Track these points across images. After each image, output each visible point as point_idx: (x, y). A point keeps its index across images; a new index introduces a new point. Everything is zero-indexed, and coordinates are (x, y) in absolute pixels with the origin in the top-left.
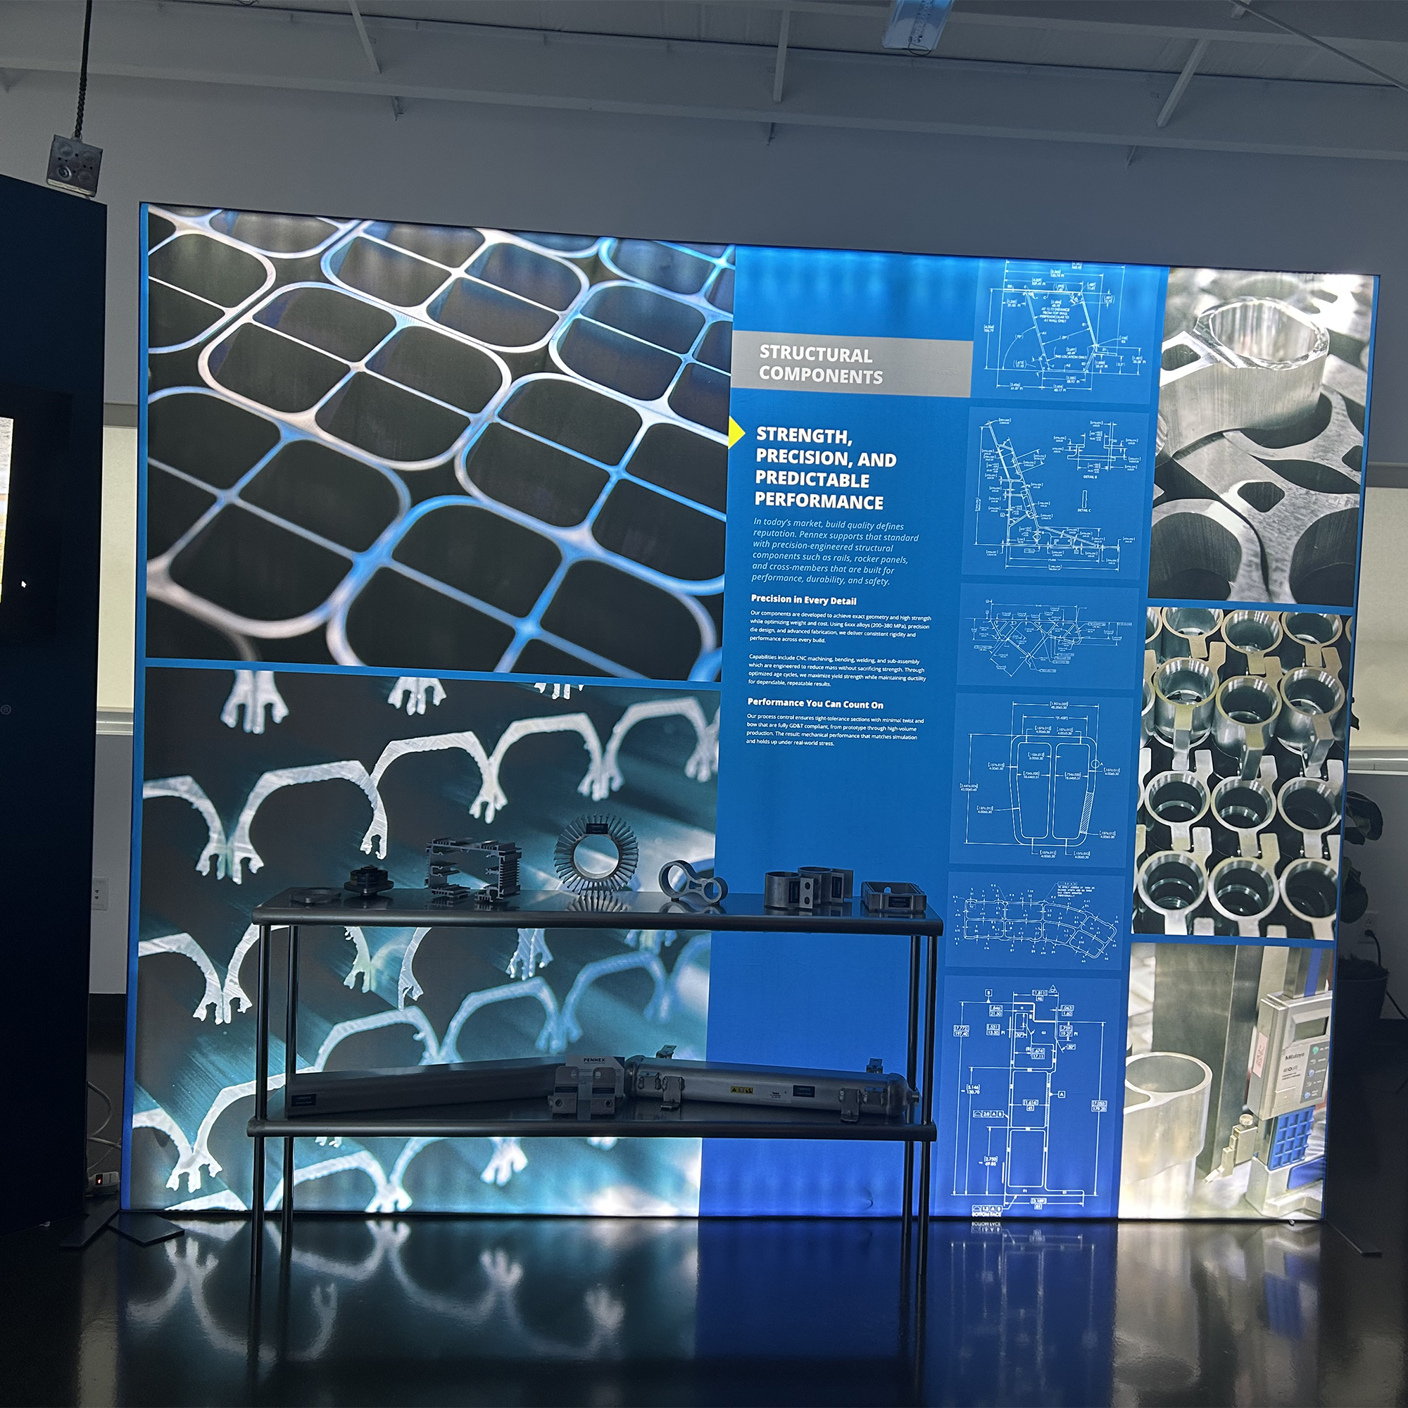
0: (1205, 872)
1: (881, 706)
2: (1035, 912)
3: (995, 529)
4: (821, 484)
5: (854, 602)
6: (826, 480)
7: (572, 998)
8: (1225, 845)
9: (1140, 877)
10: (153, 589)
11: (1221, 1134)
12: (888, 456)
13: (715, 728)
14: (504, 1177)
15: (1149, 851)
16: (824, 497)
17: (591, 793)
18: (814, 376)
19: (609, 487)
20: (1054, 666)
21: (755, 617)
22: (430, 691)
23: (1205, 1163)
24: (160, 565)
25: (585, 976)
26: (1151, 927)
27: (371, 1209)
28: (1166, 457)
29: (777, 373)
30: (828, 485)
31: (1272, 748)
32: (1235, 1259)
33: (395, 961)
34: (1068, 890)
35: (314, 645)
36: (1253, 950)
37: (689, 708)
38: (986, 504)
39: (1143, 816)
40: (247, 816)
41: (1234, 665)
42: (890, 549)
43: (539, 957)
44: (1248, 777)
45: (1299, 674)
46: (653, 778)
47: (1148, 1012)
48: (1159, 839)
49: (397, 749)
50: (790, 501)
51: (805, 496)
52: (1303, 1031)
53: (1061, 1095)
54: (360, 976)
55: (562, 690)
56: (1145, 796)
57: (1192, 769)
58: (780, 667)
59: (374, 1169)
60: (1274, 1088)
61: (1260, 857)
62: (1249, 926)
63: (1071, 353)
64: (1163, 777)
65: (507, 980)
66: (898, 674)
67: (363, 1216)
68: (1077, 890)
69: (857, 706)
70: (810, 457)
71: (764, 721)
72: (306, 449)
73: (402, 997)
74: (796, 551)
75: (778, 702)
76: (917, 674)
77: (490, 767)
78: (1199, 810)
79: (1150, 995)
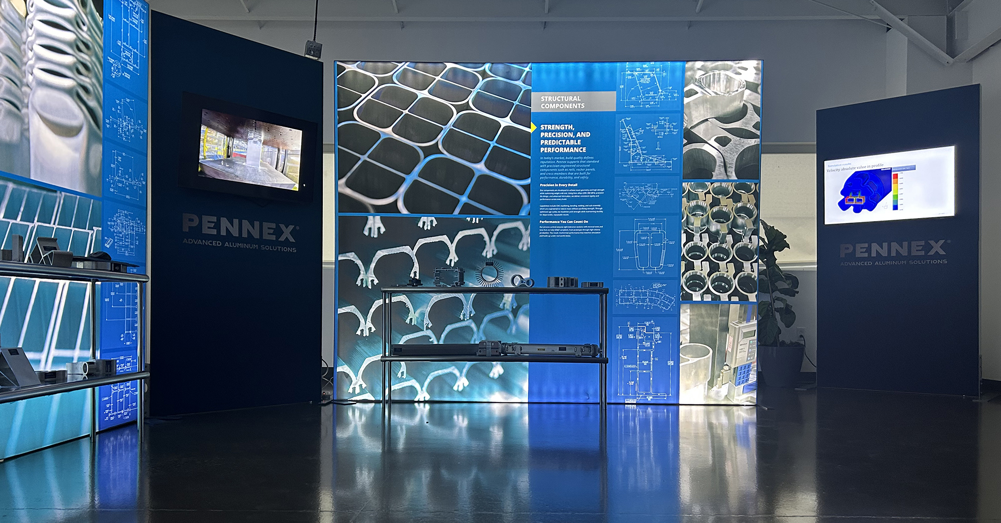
0: (707, 278)
1: (587, 222)
2: (645, 294)
3: (626, 157)
4: (564, 144)
5: (576, 185)
6: (565, 142)
7: (482, 326)
8: (714, 268)
9: (683, 280)
10: (340, 190)
11: (716, 373)
12: (587, 133)
13: (528, 232)
14: (461, 389)
15: (686, 271)
16: (565, 148)
17: (486, 255)
18: (560, 107)
19: (490, 149)
20: (649, 205)
21: (541, 192)
22: (432, 222)
23: (711, 384)
24: (342, 181)
25: (486, 319)
26: (688, 298)
27: (416, 400)
28: (687, 129)
29: (547, 106)
30: (566, 144)
31: (731, 232)
32: (724, 420)
33: (423, 314)
34: (657, 286)
35: (393, 207)
36: (727, 305)
37: (520, 225)
38: (623, 148)
39: (684, 258)
40: (373, 265)
41: (715, 203)
42: (588, 166)
43: (471, 312)
44: (722, 243)
45: (739, 205)
46: (507, 250)
47: (687, 329)
48: (690, 266)
49: (421, 242)
50: (553, 150)
51: (558, 148)
52: (746, 335)
53: (656, 359)
54: (411, 319)
55: (476, 220)
56: (684, 251)
57: (701, 241)
58: (551, 209)
59: (417, 386)
60: (736, 356)
61: (727, 272)
62: (724, 297)
63: (652, 94)
64: (690, 244)
65: (460, 321)
66: (593, 210)
67: (414, 402)
68: (659, 285)
69: (578, 222)
70: (560, 135)
71: (545, 229)
72: (390, 140)
73: (425, 326)
74: (556, 168)
75: (551, 222)
76: (600, 210)
77: (452, 247)
78: (704, 255)
79: (688, 323)
